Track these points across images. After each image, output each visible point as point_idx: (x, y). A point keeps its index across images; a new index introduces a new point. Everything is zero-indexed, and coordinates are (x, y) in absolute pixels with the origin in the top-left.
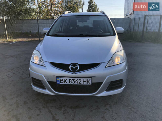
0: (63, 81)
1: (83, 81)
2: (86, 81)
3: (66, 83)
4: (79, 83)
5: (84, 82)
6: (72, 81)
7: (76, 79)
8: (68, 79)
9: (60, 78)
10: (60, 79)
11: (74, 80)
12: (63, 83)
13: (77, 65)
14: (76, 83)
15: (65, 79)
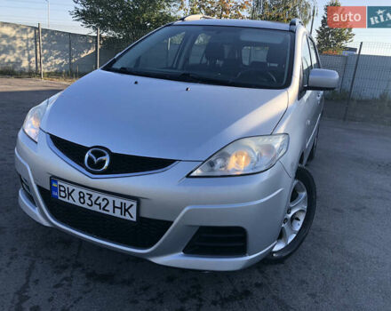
0: (67, 193)
1: (114, 207)
2: (121, 208)
3: (71, 201)
4: (104, 209)
5: (116, 209)
6: (87, 197)
7: (95, 195)
8: (78, 190)
9: (59, 183)
10: (60, 186)
11: (91, 196)
12: (66, 200)
13: (105, 155)
14: (95, 208)
15: (71, 188)
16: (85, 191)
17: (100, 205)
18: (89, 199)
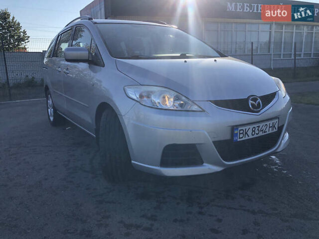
0: (244, 133)
1: (270, 127)
3: (247, 138)
4: (265, 132)
6: (257, 129)
7: (261, 125)
8: (251, 127)
9: (240, 129)
11: (259, 127)
12: (244, 139)
14: (261, 134)
15: (247, 128)
16: (255, 126)
17: (263, 130)
18: (258, 130)
